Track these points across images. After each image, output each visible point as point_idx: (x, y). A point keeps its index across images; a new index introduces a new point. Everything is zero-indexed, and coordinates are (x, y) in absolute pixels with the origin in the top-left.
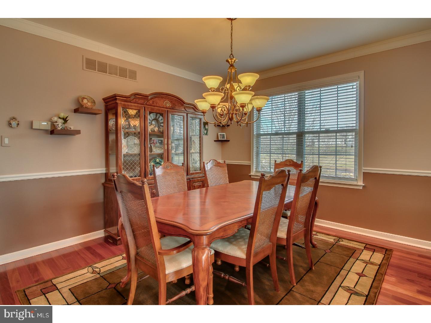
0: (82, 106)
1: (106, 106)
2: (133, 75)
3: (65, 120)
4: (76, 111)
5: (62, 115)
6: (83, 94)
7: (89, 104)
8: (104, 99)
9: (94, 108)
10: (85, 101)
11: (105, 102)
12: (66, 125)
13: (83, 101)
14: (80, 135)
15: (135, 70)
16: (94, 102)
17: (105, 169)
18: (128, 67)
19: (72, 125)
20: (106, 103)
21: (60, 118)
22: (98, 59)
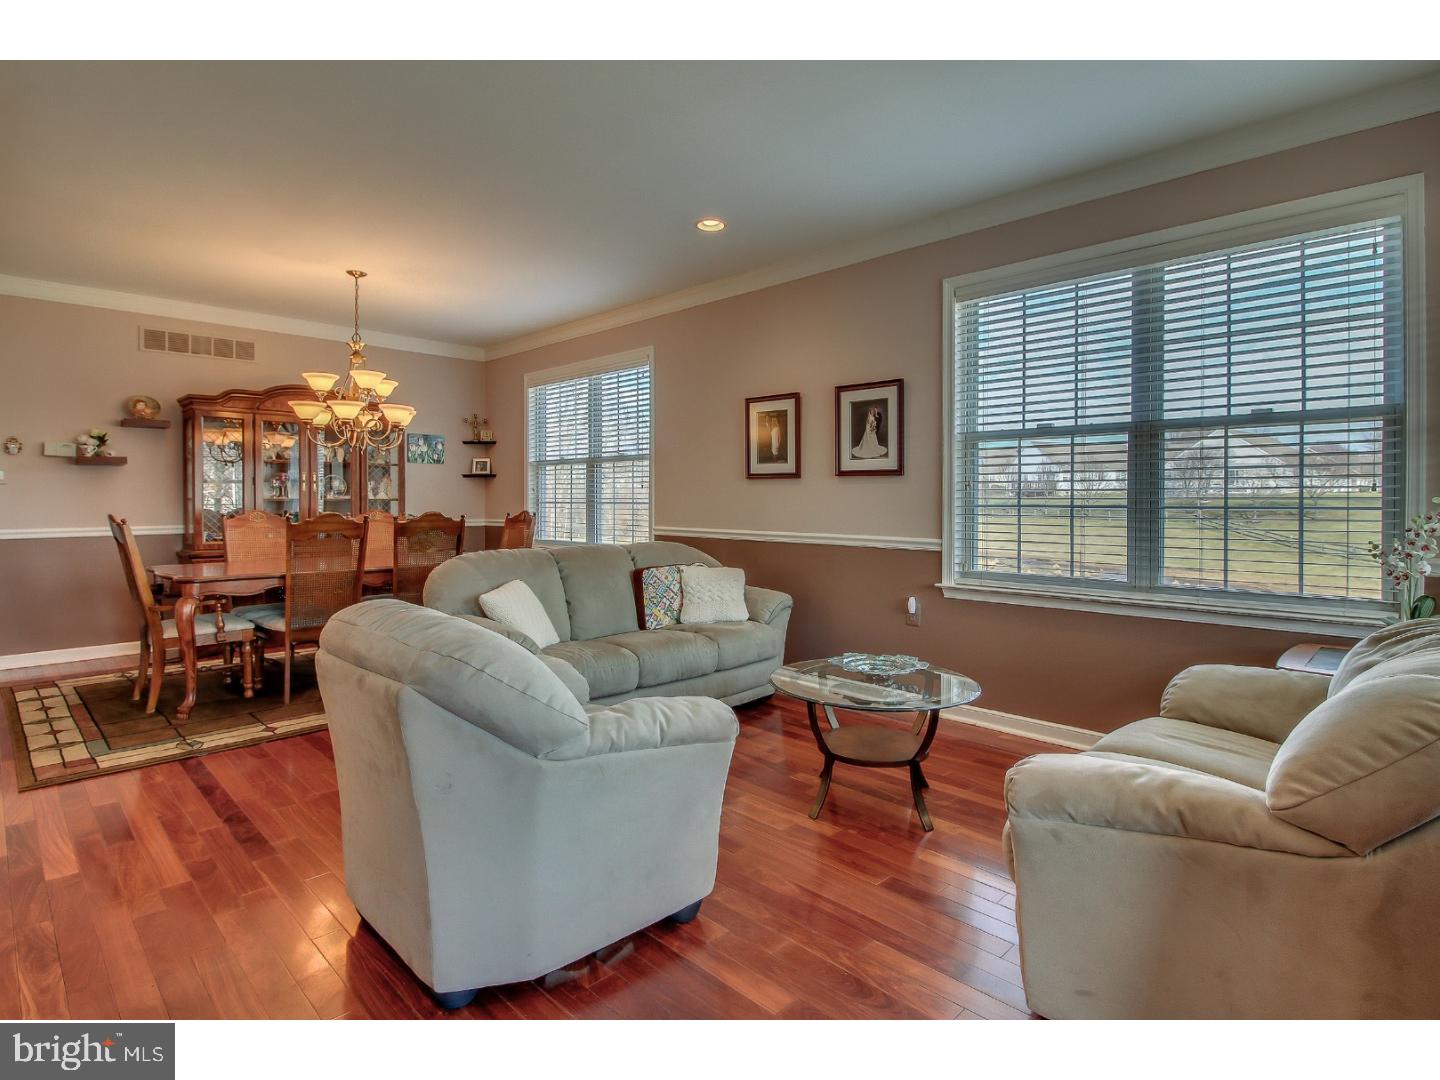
0: (133, 415)
1: (184, 412)
2: (246, 351)
3: (102, 440)
4: (123, 423)
5: (95, 432)
6: (134, 393)
7: (148, 411)
8: (179, 401)
9: (157, 418)
10: (140, 406)
11: (181, 405)
12: (102, 449)
13: (135, 406)
14: (127, 466)
15: (250, 341)
16: (157, 407)
17: (182, 526)
18: (234, 338)
19: (112, 450)
20: (184, 406)
21: (92, 437)
22: (167, 329)
